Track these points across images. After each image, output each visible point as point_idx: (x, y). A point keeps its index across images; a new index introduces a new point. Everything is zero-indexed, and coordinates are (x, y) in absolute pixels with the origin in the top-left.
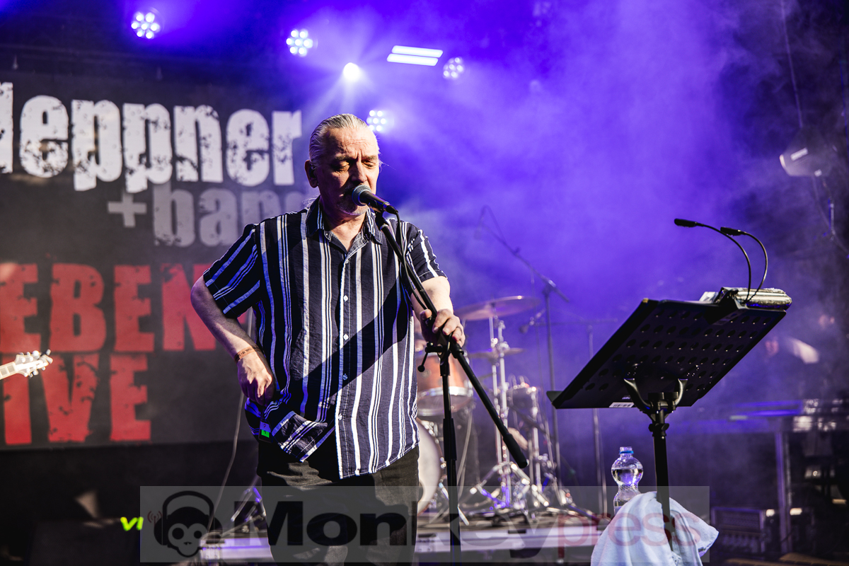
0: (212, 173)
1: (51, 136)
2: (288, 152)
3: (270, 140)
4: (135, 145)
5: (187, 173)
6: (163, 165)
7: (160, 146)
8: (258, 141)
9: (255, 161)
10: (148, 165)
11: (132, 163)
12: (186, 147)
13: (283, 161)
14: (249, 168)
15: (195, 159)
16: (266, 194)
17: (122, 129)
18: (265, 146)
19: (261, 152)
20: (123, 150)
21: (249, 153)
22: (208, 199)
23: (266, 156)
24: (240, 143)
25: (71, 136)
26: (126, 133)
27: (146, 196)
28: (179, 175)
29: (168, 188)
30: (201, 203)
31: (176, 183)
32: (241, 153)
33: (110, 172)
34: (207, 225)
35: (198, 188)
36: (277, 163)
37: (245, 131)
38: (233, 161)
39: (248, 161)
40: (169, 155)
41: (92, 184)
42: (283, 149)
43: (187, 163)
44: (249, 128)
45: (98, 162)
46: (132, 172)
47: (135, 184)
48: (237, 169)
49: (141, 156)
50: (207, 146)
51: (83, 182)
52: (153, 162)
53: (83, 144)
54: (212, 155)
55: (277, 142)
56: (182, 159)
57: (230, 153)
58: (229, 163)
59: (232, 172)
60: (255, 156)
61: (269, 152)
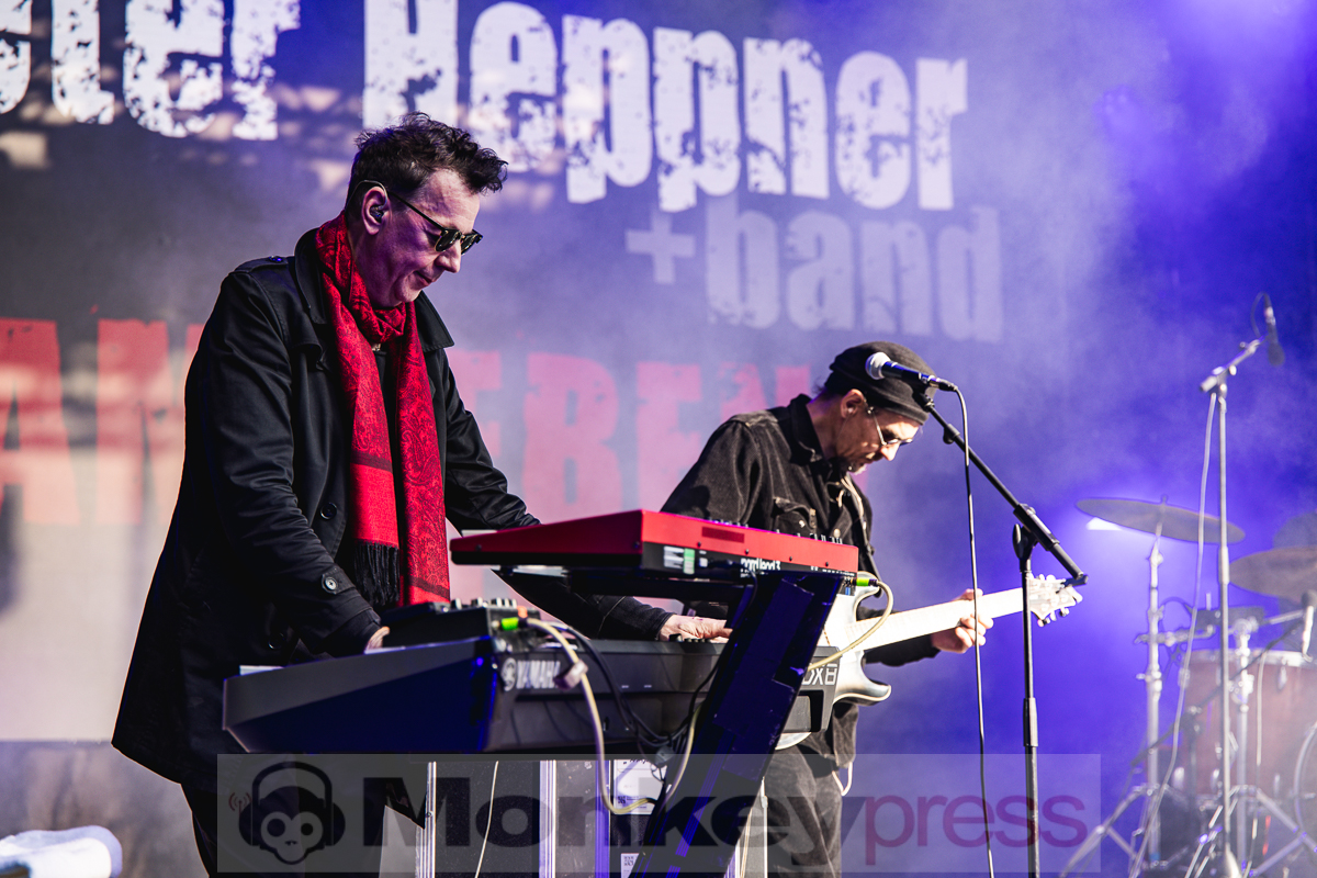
0: (811, 181)
1: (526, 87)
2: (944, 142)
3: (912, 115)
4: (675, 118)
5: (767, 178)
6: (723, 158)
7: (720, 126)
8: (890, 118)
9: (887, 157)
10: (698, 158)
11: (670, 151)
12: (766, 126)
13: (934, 160)
14: (875, 172)
15: (779, 148)
16: (904, 226)
17: (653, 79)
18: (902, 127)
19: (896, 140)
20: (653, 124)
21: (876, 140)
22: (804, 228)
23: (905, 149)
24: (860, 121)
25: (561, 89)
26: (659, 87)
27: (689, 221)
28: (753, 179)
29: (732, 205)
30: (790, 241)
31: (747, 197)
32: (861, 140)
33: (632, 172)
34: (801, 287)
35: (782, 208)
36: (924, 165)
37: (868, 95)
38: (847, 156)
39: (874, 158)
40: (734, 138)
41: (597, 191)
42: (936, 136)
43: (765, 156)
44: (875, 89)
45: (609, 146)
46: (669, 169)
47: (675, 195)
48: (854, 173)
49: (686, 137)
50: (801, 124)
51: (584, 187)
52: (707, 151)
53: (583, 101)
54: (810, 139)
55: (925, 122)
56: (757, 148)
57: (841, 139)
58: (840, 162)
59: (845, 179)
60: (886, 148)
61: (911, 140)
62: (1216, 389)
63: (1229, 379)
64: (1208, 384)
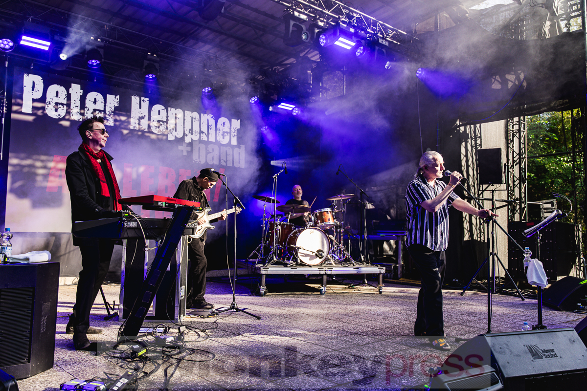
0: (212, 139)
1: (161, 120)
2: (236, 134)
3: (230, 128)
4: (188, 126)
5: (204, 138)
6: (196, 134)
7: (196, 128)
8: (227, 129)
10: (192, 134)
11: (187, 132)
12: (204, 129)
13: (234, 137)
14: (223, 138)
15: (207, 133)
16: (228, 147)
17: (184, 119)
18: (229, 131)
19: (227, 133)
20: (184, 127)
21: (224, 132)
22: (210, 147)
23: (229, 134)
24: (221, 129)
25: (167, 120)
26: (185, 121)
27: (191, 144)
28: (202, 138)
29: (198, 142)
30: (208, 149)
31: (200, 141)
32: (221, 132)
33: (180, 135)
34: (210, 156)
35: (207, 143)
36: (232, 137)
37: (223, 125)
39: (223, 135)
40: (199, 131)
41: (174, 139)
42: (234, 132)
43: (204, 134)
44: (224, 123)
45: (176, 131)
46: (187, 135)
47: (188, 140)
48: (220, 138)
49: (190, 130)
50: (211, 129)
51: (171, 138)
52: (193, 132)
53: (172, 122)
54: (212, 131)
55: (232, 130)
56: (203, 132)
57: (218, 132)
58: (217, 136)
59: (218, 139)
60: (226, 134)
61: (230, 133)
62: (275, 177)
63: (277, 176)
64: (274, 177)
